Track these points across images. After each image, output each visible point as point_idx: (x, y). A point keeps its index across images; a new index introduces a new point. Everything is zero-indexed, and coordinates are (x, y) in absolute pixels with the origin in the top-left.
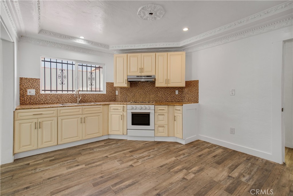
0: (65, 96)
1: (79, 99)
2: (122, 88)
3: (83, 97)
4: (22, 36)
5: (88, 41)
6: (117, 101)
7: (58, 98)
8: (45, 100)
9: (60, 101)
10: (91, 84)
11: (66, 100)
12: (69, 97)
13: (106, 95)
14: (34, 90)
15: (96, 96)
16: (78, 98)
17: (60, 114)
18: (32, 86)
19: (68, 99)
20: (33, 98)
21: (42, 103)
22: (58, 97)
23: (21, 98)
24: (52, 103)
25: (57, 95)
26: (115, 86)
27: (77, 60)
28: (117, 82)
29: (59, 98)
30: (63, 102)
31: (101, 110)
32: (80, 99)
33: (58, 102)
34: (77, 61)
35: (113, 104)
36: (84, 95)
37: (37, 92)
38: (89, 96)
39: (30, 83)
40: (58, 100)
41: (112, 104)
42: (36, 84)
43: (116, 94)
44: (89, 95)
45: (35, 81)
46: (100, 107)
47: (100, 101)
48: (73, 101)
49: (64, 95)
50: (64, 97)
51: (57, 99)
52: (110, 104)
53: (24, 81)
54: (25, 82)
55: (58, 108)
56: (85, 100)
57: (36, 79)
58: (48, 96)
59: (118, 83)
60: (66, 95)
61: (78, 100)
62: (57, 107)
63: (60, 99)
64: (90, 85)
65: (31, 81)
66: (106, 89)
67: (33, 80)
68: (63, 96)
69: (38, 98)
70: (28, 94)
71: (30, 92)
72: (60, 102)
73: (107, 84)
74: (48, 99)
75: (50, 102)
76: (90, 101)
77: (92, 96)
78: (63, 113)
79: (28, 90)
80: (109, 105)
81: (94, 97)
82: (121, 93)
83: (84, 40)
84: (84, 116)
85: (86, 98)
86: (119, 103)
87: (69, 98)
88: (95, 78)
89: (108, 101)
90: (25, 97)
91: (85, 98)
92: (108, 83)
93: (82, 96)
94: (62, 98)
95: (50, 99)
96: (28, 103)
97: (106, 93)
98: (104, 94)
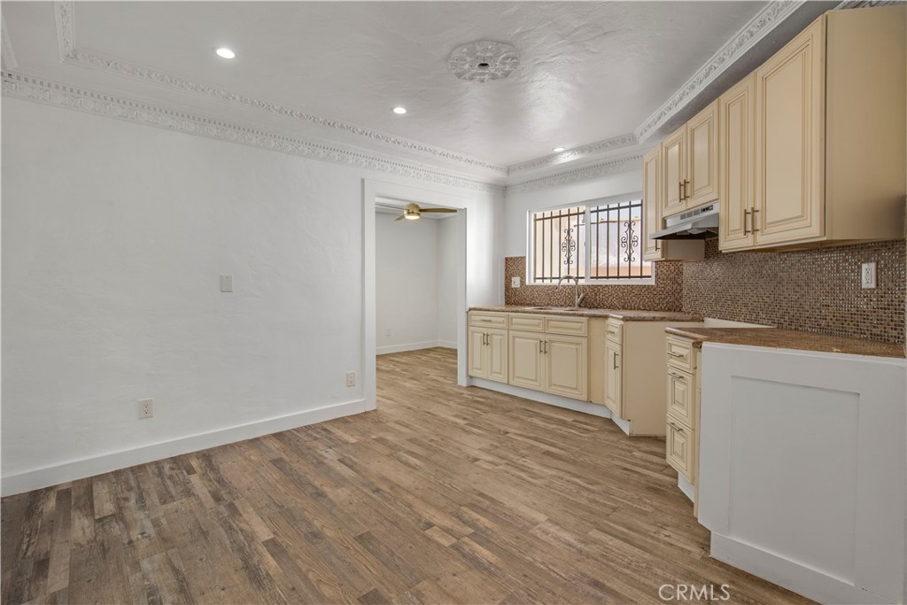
4: (506, 187)
5: (580, 149)
7: (549, 295)
8: (532, 296)
10: (627, 257)
11: (560, 300)
13: (655, 290)
14: (519, 279)
15: (626, 291)
17: (512, 325)
18: (517, 271)
19: (564, 298)
20: (519, 292)
21: (528, 303)
22: (549, 292)
23: (506, 293)
25: (547, 289)
27: (586, 201)
29: (551, 295)
30: (557, 303)
31: (584, 330)
34: (588, 203)
37: (523, 282)
39: (515, 266)
40: (548, 298)
42: (521, 266)
45: (520, 263)
46: (582, 322)
47: (637, 306)
50: (558, 293)
51: (547, 296)
52: (609, 316)
53: (509, 263)
54: (511, 264)
57: (522, 258)
58: (535, 290)
61: (578, 301)
64: (627, 260)
65: (516, 263)
66: (654, 270)
67: (519, 261)
69: (523, 293)
70: (513, 286)
71: (515, 282)
72: (552, 304)
74: (535, 296)
75: (538, 301)
79: (513, 279)
80: (606, 317)
83: (573, 150)
84: (548, 338)
87: (567, 295)
88: (640, 237)
89: (661, 310)
90: (510, 292)
94: (555, 294)
97: (654, 284)
98: (648, 287)
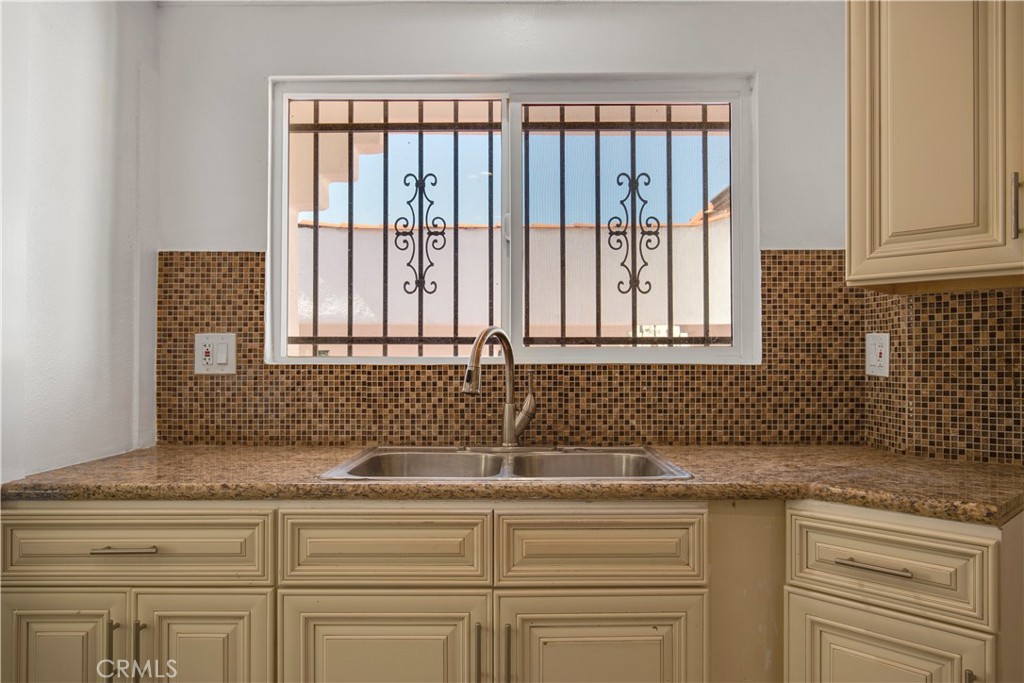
0: (418, 384)
1: (516, 410)
2: (940, 304)
3: (554, 394)
6: (878, 444)
7: (371, 399)
8: (293, 410)
9: (386, 422)
10: (627, 279)
11: (424, 420)
12: (451, 389)
13: (761, 380)
14: (231, 338)
15: (670, 384)
16: (507, 407)
17: (296, 562)
18: (218, 308)
19: (440, 411)
20: (228, 394)
21: (273, 432)
22: (375, 389)
23: (165, 395)
24: (331, 437)
25: (364, 378)
26: (857, 272)
28: (887, 229)
29: (381, 399)
30: (407, 433)
31: (693, 559)
32: (520, 417)
33: (375, 428)
35: (846, 500)
36: (566, 379)
37: (247, 350)
38: (604, 389)
39: (208, 290)
40: (370, 412)
41: (821, 496)
42: (241, 291)
43: (869, 371)
44: (603, 378)
45: (235, 274)
46: (685, 526)
47: (704, 431)
48: (478, 426)
49: (412, 373)
50: (413, 395)
51: (364, 406)
52: (800, 494)
53: (181, 275)
54: (187, 281)
55: (285, 507)
56: (572, 422)
57: (246, 257)
58: (309, 384)
59: (897, 236)
60: (423, 378)
61: (513, 419)
62: (277, 495)
63: (385, 411)
64: (626, 287)
65: (214, 275)
66: (759, 317)
67: (225, 269)
68: (407, 384)
69: (250, 394)
70: (200, 368)
71: (207, 354)
72: (385, 432)
73: (766, 269)
74: (310, 405)
75: (323, 426)
76: (610, 434)
77: (627, 389)
78: (319, 557)
79: (201, 340)
80: (781, 496)
81: (652, 398)
82: (929, 354)
85: (583, 404)
86: (914, 474)
87: (451, 399)
88: (664, 222)
89: (781, 441)
90: (185, 391)
91: (571, 406)
92: (774, 262)
93: (545, 383)
94: (402, 400)
95: (321, 405)
96: (197, 432)
97: (757, 360)
98: (741, 372)
